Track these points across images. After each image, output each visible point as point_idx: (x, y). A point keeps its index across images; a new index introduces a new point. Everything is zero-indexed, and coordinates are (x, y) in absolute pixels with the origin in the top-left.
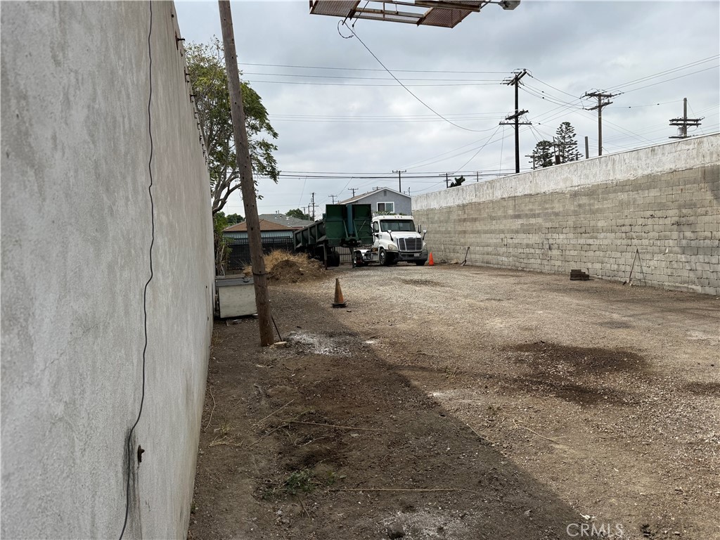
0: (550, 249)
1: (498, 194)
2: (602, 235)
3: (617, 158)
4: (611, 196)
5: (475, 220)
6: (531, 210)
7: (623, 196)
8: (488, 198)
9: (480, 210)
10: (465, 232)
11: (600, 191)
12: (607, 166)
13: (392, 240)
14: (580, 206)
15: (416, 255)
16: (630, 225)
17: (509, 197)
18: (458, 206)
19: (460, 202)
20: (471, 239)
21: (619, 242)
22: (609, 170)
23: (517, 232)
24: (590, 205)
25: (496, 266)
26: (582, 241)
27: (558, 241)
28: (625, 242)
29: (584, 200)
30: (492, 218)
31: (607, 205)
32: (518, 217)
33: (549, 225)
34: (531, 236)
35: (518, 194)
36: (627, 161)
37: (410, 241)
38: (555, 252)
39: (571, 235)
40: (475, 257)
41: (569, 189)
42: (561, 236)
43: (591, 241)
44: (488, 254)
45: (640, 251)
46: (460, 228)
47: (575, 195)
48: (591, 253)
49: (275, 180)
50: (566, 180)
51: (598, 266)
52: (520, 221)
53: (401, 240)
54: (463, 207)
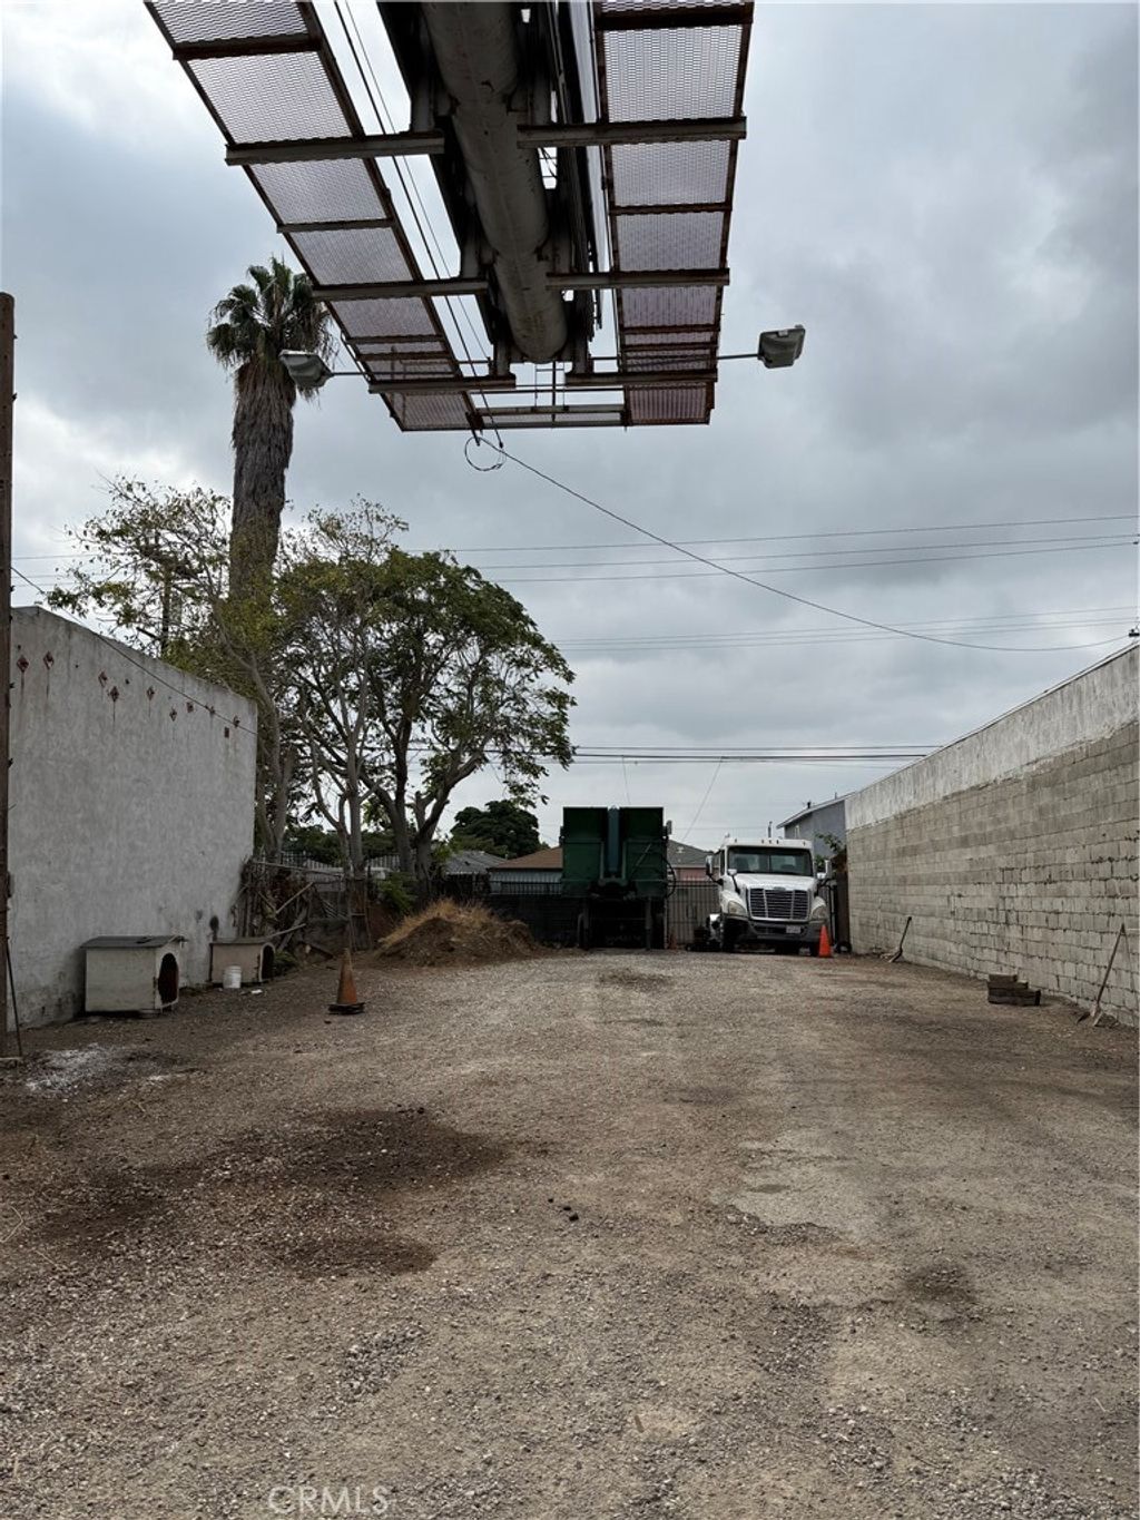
0: (1007, 923)
1: (943, 788)
2: (1072, 888)
3: (1083, 683)
4: (1082, 782)
5: (915, 851)
6: (981, 825)
7: (1097, 784)
8: (930, 800)
9: (919, 827)
10: (903, 881)
11: (1065, 772)
12: (1071, 707)
13: (738, 890)
14: (1041, 812)
15: (791, 930)
16: (1111, 860)
17: (953, 795)
18: (895, 817)
19: (896, 809)
20: (912, 899)
21: (1096, 905)
22: (1075, 718)
23: (965, 881)
24: (1055, 808)
25: (943, 966)
26: (1046, 905)
27: (1017, 904)
28: (1105, 904)
29: (1045, 798)
30: (936, 847)
31: (1077, 807)
32: (964, 842)
33: (1002, 862)
34: (982, 889)
35: (965, 787)
36: (1098, 692)
37: (778, 896)
38: (1014, 933)
39: (1032, 889)
40: (918, 944)
41: (1026, 769)
42: (1021, 891)
43: (1058, 904)
44: (933, 936)
45: (1128, 930)
46: (900, 872)
47: (1034, 784)
48: (1059, 936)
49: (564, 763)
50: (1021, 746)
51: (1070, 969)
52: (969, 854)
53: (757, 892)
54: (901, 818)
